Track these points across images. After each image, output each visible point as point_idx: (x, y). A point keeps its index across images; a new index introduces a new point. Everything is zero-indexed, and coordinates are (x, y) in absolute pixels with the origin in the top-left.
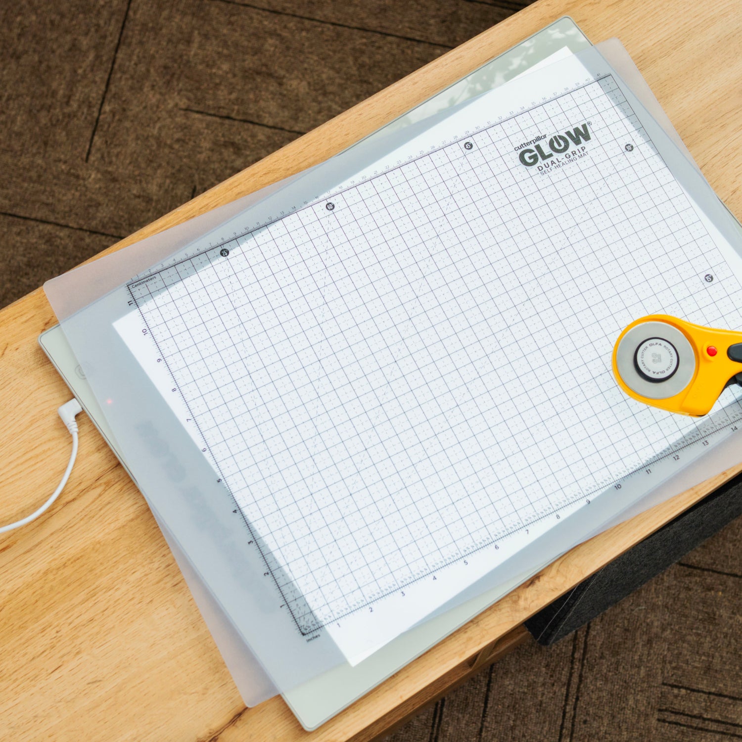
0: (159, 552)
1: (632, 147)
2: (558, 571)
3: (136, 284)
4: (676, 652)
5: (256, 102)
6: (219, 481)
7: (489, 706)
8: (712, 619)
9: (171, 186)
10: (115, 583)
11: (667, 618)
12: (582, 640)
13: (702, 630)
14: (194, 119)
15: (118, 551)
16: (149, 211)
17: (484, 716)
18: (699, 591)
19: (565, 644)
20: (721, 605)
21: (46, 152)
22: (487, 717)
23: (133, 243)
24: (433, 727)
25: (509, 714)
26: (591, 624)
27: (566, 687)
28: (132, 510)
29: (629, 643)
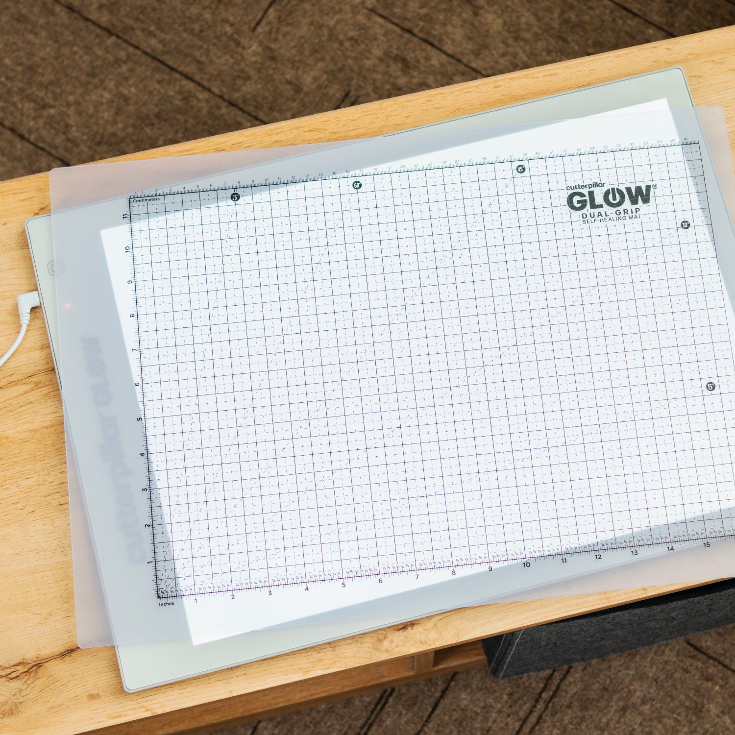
0: (59, 467)
1: (689, 225)
2: (435, 625)
3: (139, 199)
4: (647, 729)
5: (444, 24)
6: (138, 420)
7: (436, 712)
8: (698, 710)
9: (326, 83)
10: (6, 483)
11: (652, 692)
12: (556, 681)
13: (684, 717)
14: (375, 22)
15: (21, 452)
16: (294, 100)
17: (427, 721)
18: (696, 677)
19: (537, 680)
20: (714, 699)
21: (217, 8)
22: (430, 723)
23: (155, 157)
24: (372, 712)
25: (453, 728)
26: (572, 670)
27: (520, 723)
28: (50, 417)
29: (603, 703)
